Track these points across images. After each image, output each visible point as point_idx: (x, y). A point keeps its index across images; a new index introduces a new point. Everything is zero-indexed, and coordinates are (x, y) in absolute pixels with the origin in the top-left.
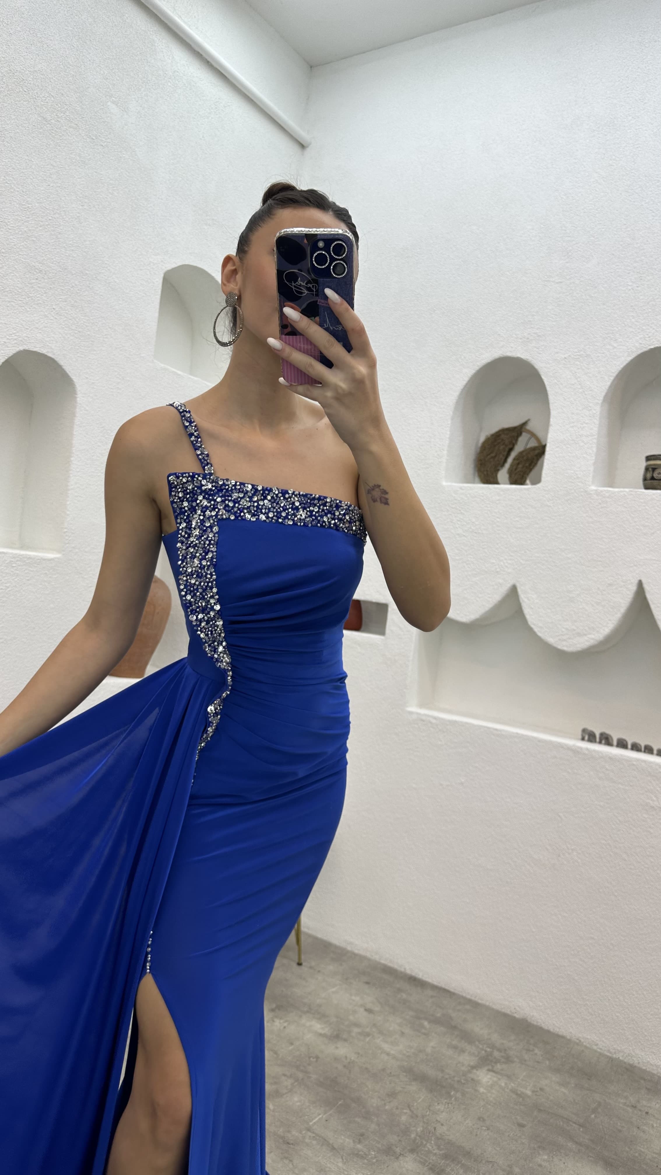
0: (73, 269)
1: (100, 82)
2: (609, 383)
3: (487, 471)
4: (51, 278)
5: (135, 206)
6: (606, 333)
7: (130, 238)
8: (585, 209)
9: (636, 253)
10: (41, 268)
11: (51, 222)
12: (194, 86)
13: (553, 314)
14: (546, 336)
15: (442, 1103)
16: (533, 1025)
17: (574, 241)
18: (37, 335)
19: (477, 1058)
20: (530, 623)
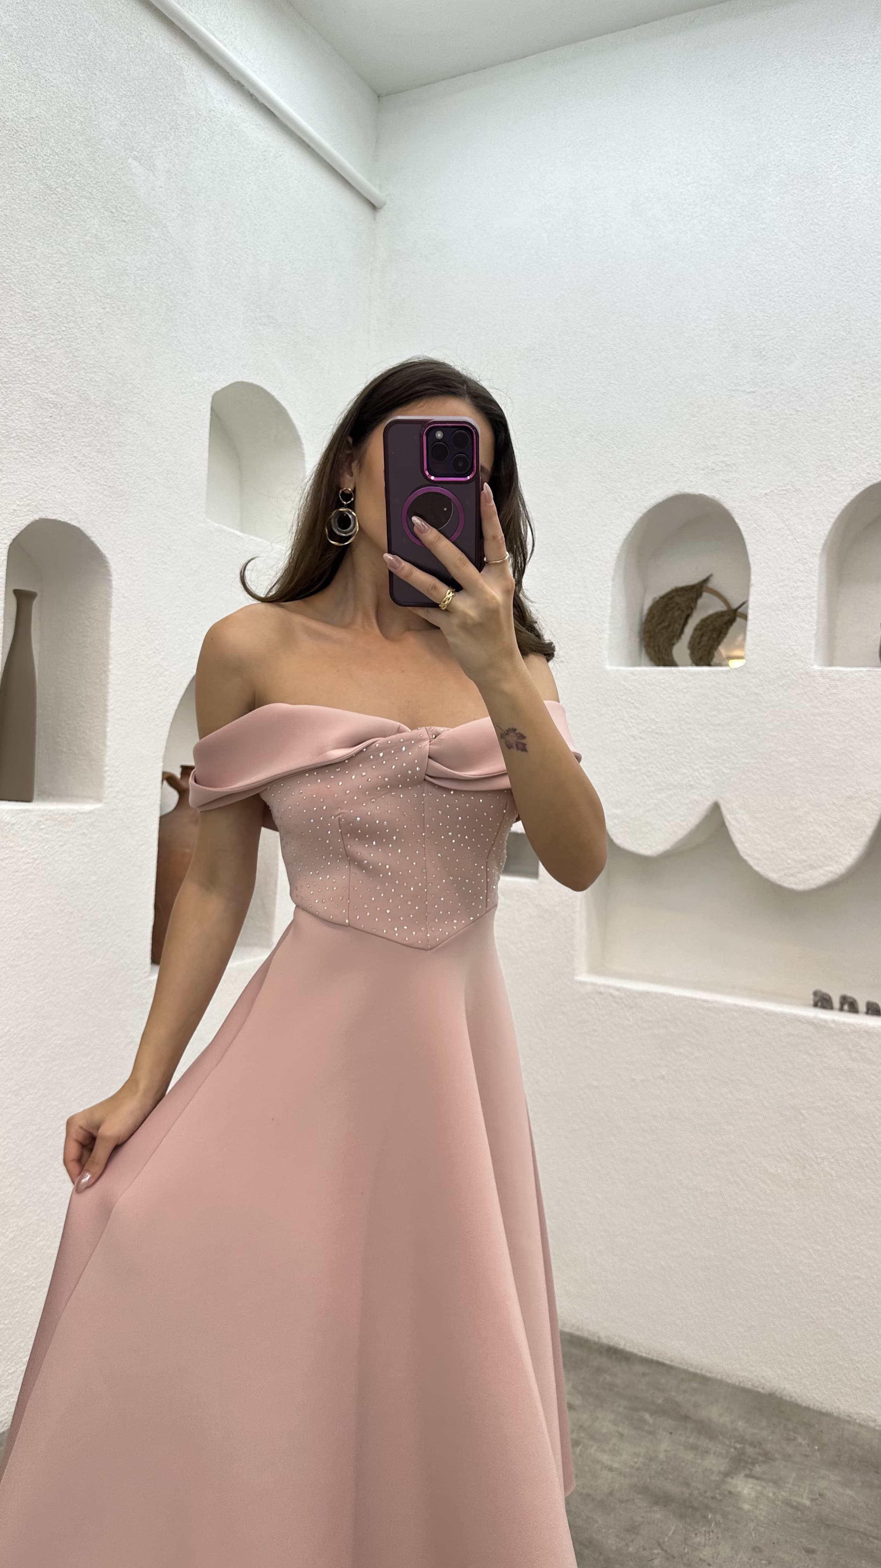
0: (97, 399)
1: (117, 130)
2: (830, 528)
3: (659, 646)
4: (69, 414)
5: (171, 304)
6: (821, 460)
7: (167, 351)
8: (780, 292)
9: (854, 351)
10: (56, 400)
11: (65, 335)
13: (746, 435)
14: (737, 465)
15: (700, 1532)
16: (786, 1401)
17: (768, 335)
18: (56, 496)
19: (727, 1460)
20: (742, 854)
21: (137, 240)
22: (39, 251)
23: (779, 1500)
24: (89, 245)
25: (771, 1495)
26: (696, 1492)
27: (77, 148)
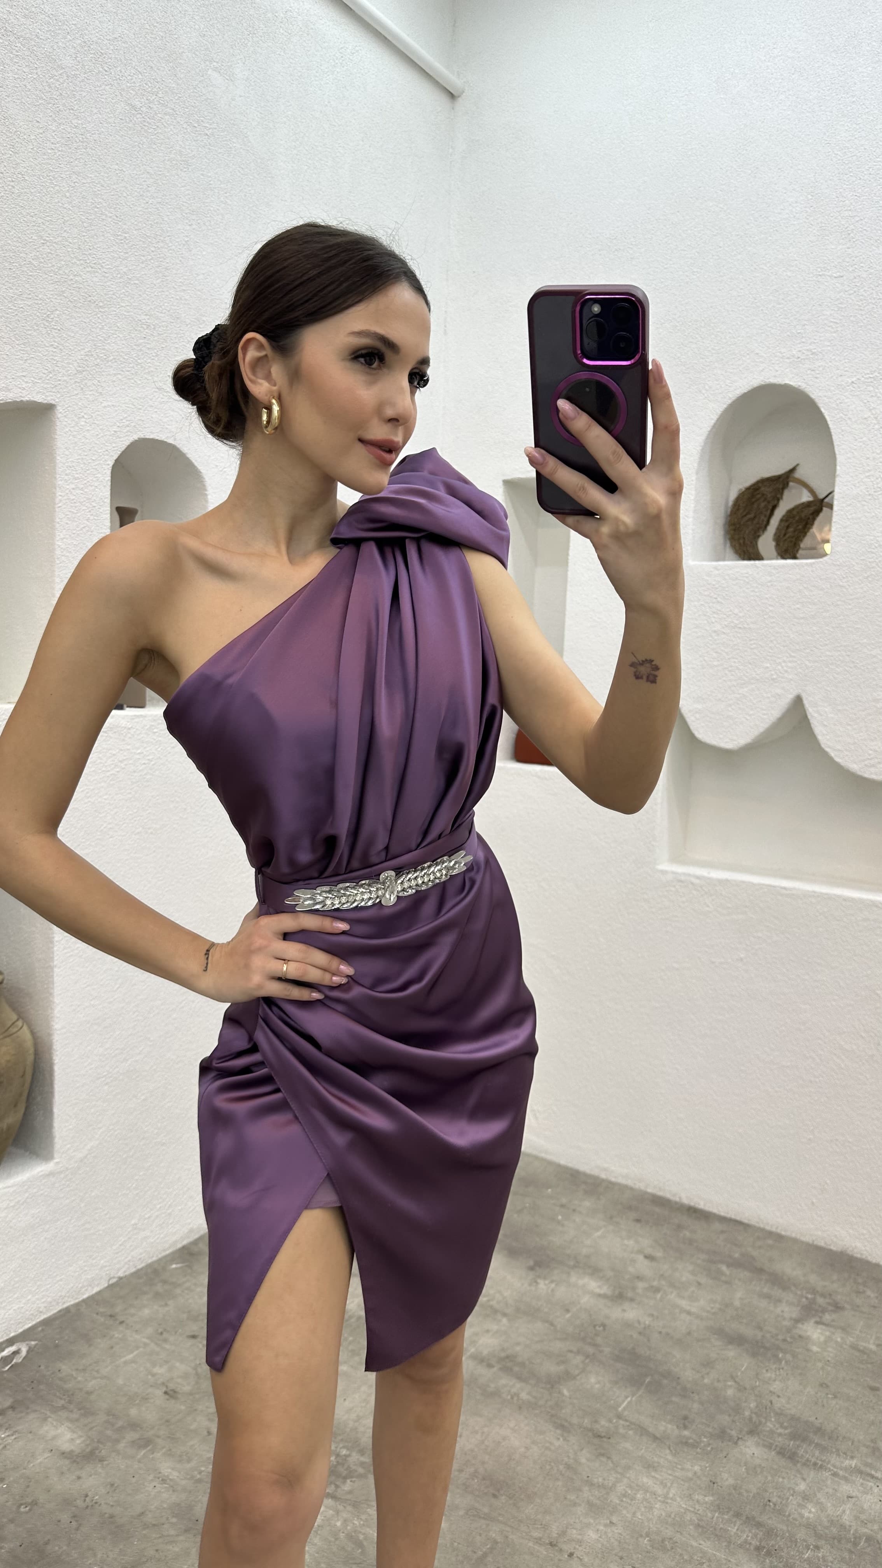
0: (187, 317)
1: (196, 42)
3: (744, 540)
4: (162, 334)
8: (871, 170)
11: (154, 255)
12: (312, 29)
13: (831, 322)
14: (824, 353)
15: (771, 1369)
16: (857, 1259)
18: (153, 416)
19: (799, 1308)
20: (823, 746)
21: (220, 153)
22: (127, 172)
23: (846, 1344)
24: (174, 162)
25: (839, 1340)
26: (768, 1335)
27: (158, 65)
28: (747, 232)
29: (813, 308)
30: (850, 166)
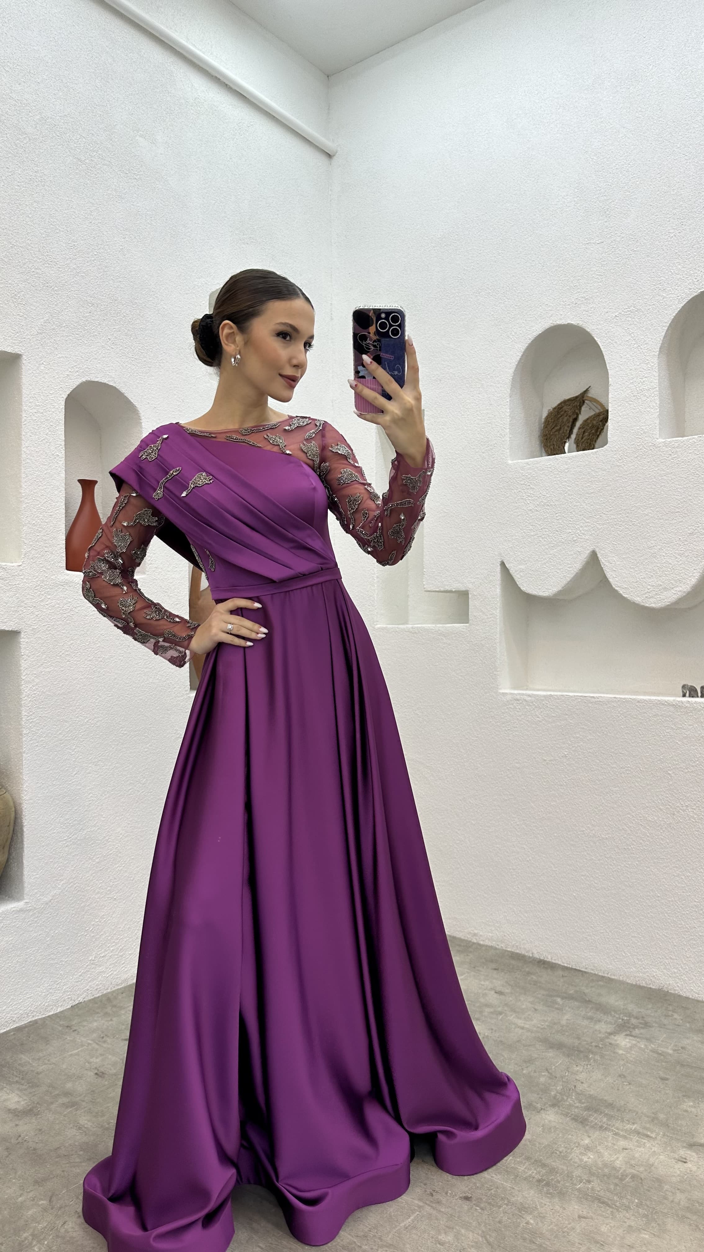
1: (127, 118)
2: (663, 334)
3: (554, 444)
5: (174, 233)
6: (654, 285)
7: (173, 265)
8: (617, 166)
11: (97, 257)
12: (216, 110)
14: (593, 298)
15: (581, 1065)
17: (610, 199)
19: (614, 1026)
20: (614, 586)
23: (648, 1050)
25: (642, 1046)
26: (584, 1043)
28: (534, 221)
29: (584, 267)
30: (603, 165)
